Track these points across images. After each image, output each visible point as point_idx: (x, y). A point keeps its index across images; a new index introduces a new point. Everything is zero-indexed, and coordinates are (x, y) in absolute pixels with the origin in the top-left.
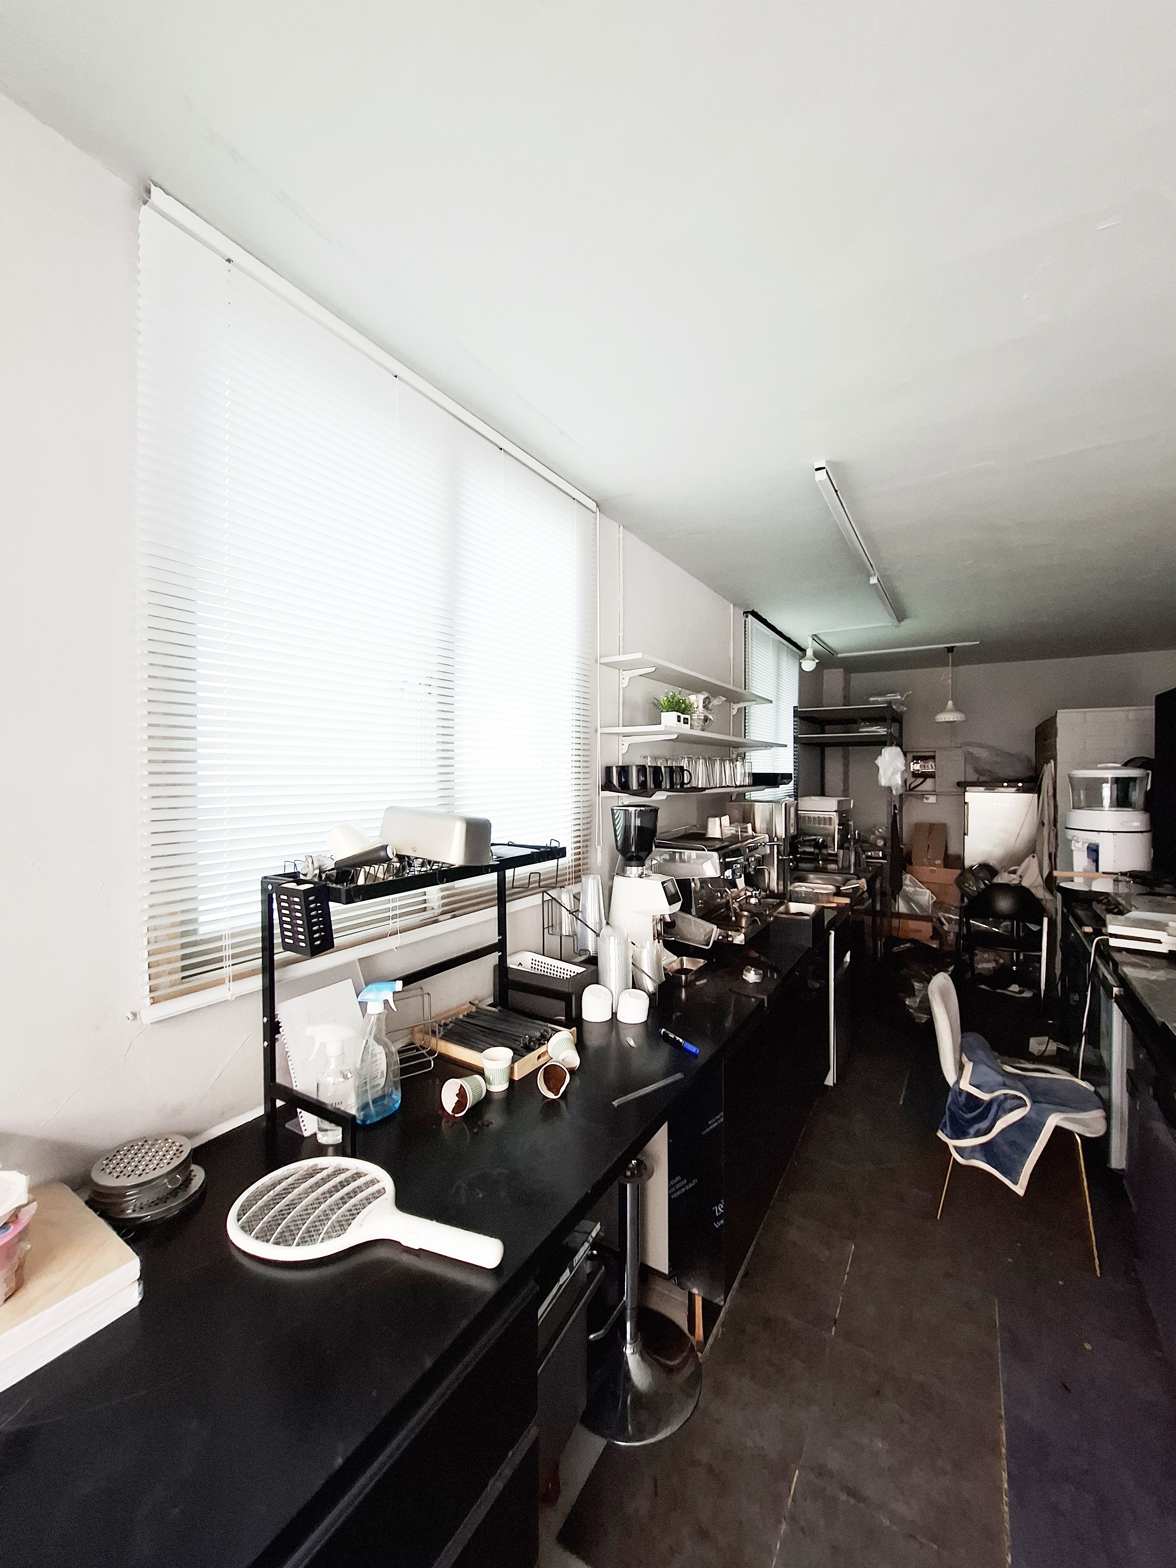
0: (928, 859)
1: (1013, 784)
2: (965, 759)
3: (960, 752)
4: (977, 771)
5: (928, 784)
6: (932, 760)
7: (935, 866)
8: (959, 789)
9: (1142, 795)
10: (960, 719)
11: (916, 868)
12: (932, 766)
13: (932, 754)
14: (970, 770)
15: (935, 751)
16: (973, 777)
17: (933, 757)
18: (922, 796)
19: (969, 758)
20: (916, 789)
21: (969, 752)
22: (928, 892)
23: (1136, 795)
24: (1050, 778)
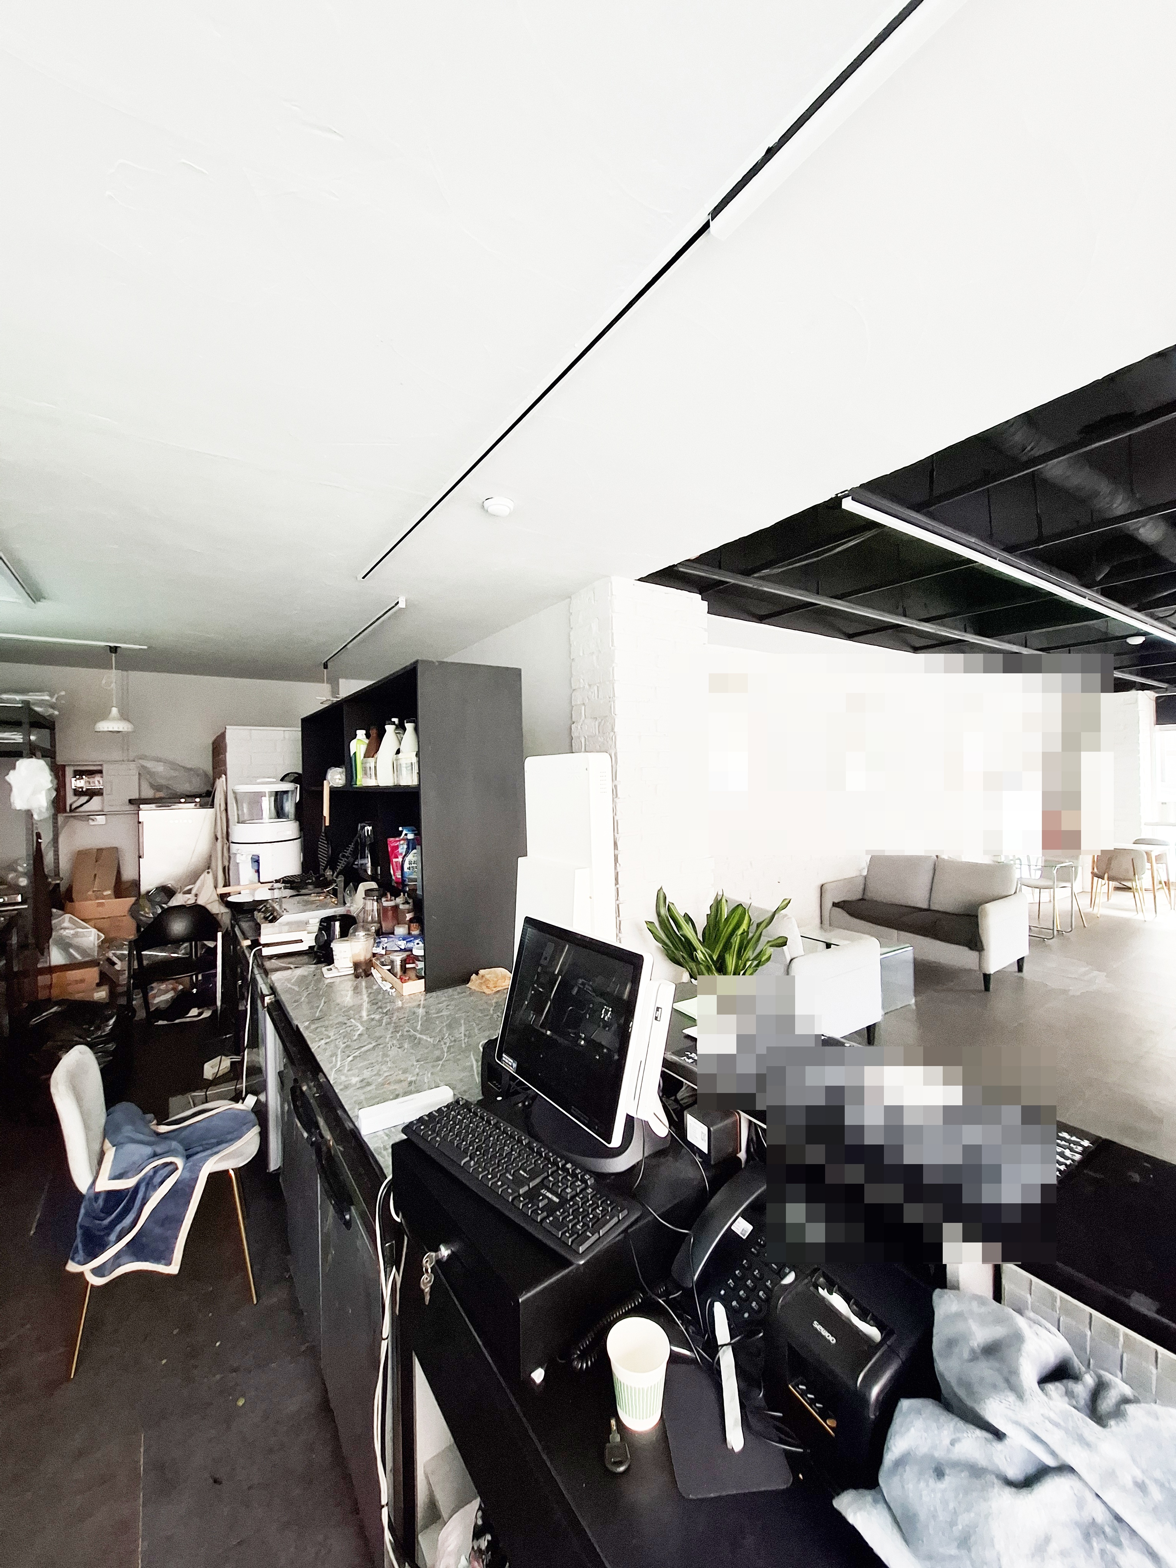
0: (94, 891)
1: (189, 800)
2: (139, 774)
3: (132, 765)
4: (152, 786)
5: (95, 803)
6: (99, 775)
7: (104, 898)
8: (132, 807)
9: (293, 805)
10: (126, 729)
11: (79, 905)
12: (99, 781)
13: (99, 768)
14: (145, 786)
15: (101, 765)
16: (148, 793)
17: (100, 772)
18: (88, 817)
19: (143, 773)
20: (78, 810)
21: (143, 766)
22: (94, 931)
23: (289, 807)
24: (222, 793)
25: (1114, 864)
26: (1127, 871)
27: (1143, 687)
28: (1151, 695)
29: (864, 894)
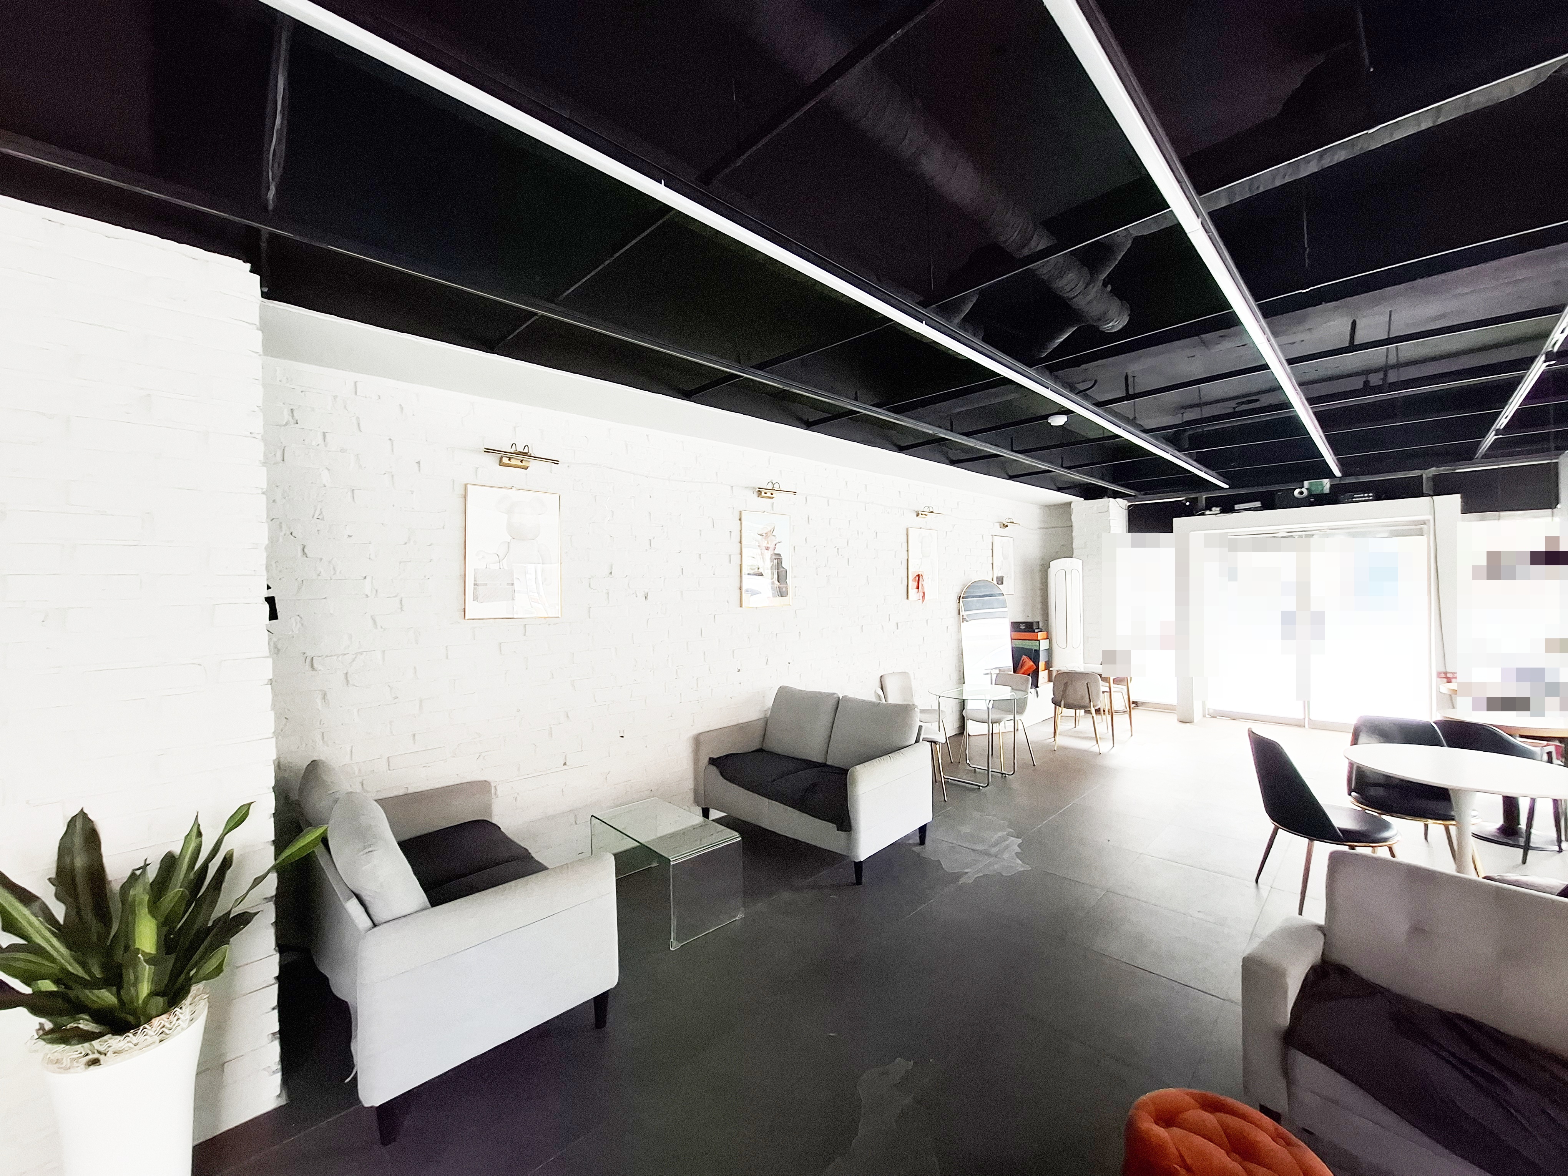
25: (1070, 690)
26: (1082, 698)
27: (1115, 495)
28: (1123, 503)
29: (763, 744)
